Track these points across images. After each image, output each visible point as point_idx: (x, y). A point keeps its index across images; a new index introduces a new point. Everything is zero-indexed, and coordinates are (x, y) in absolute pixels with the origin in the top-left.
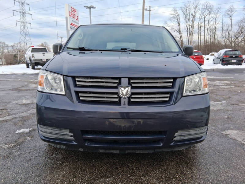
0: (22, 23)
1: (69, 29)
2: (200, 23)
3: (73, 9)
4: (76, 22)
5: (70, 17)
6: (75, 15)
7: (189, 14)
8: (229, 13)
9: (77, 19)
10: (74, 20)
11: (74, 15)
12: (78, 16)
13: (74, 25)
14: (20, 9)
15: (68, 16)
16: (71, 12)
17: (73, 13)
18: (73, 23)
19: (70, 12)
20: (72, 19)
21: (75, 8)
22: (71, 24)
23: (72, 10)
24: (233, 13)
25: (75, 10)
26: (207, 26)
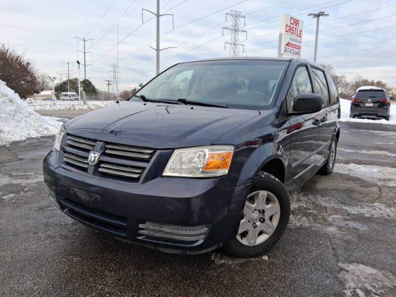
0: (233, 46)
1: (282, 52)
3: (295, 19)
4: (296, 41)
5: (288, 33)
6: (296, 29)
9: (299, 34)
10: (294, 38)
11: (294, 30)
12: (301, 31)
13: (292, 46)
14: (232, 26)
15: (284, 32)
16: (289, 24)
17: (293, 26)
18: (290, 42)
19: (287, 25)
20: (289, 35)
21: (297, 18)
22: (287, 45)
23: (292, 21)
25: (297, 21)
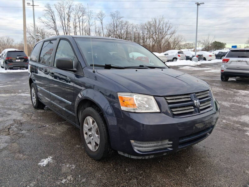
2: (75, 23)
7: (63, 13)
8: (100, 17)
24: (103, 17)
26: (82, 26)
